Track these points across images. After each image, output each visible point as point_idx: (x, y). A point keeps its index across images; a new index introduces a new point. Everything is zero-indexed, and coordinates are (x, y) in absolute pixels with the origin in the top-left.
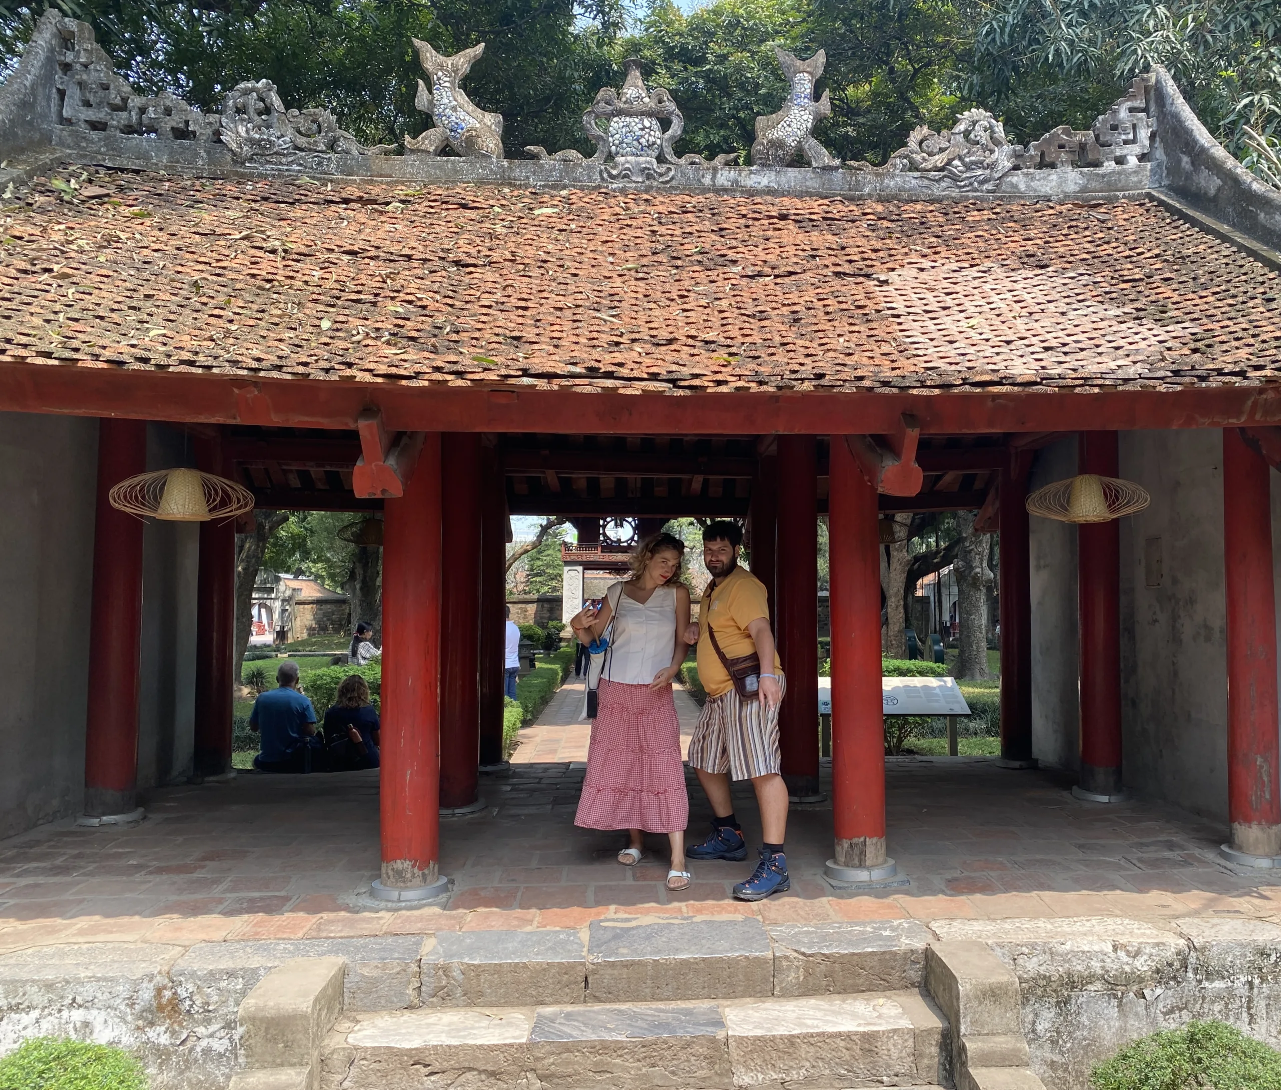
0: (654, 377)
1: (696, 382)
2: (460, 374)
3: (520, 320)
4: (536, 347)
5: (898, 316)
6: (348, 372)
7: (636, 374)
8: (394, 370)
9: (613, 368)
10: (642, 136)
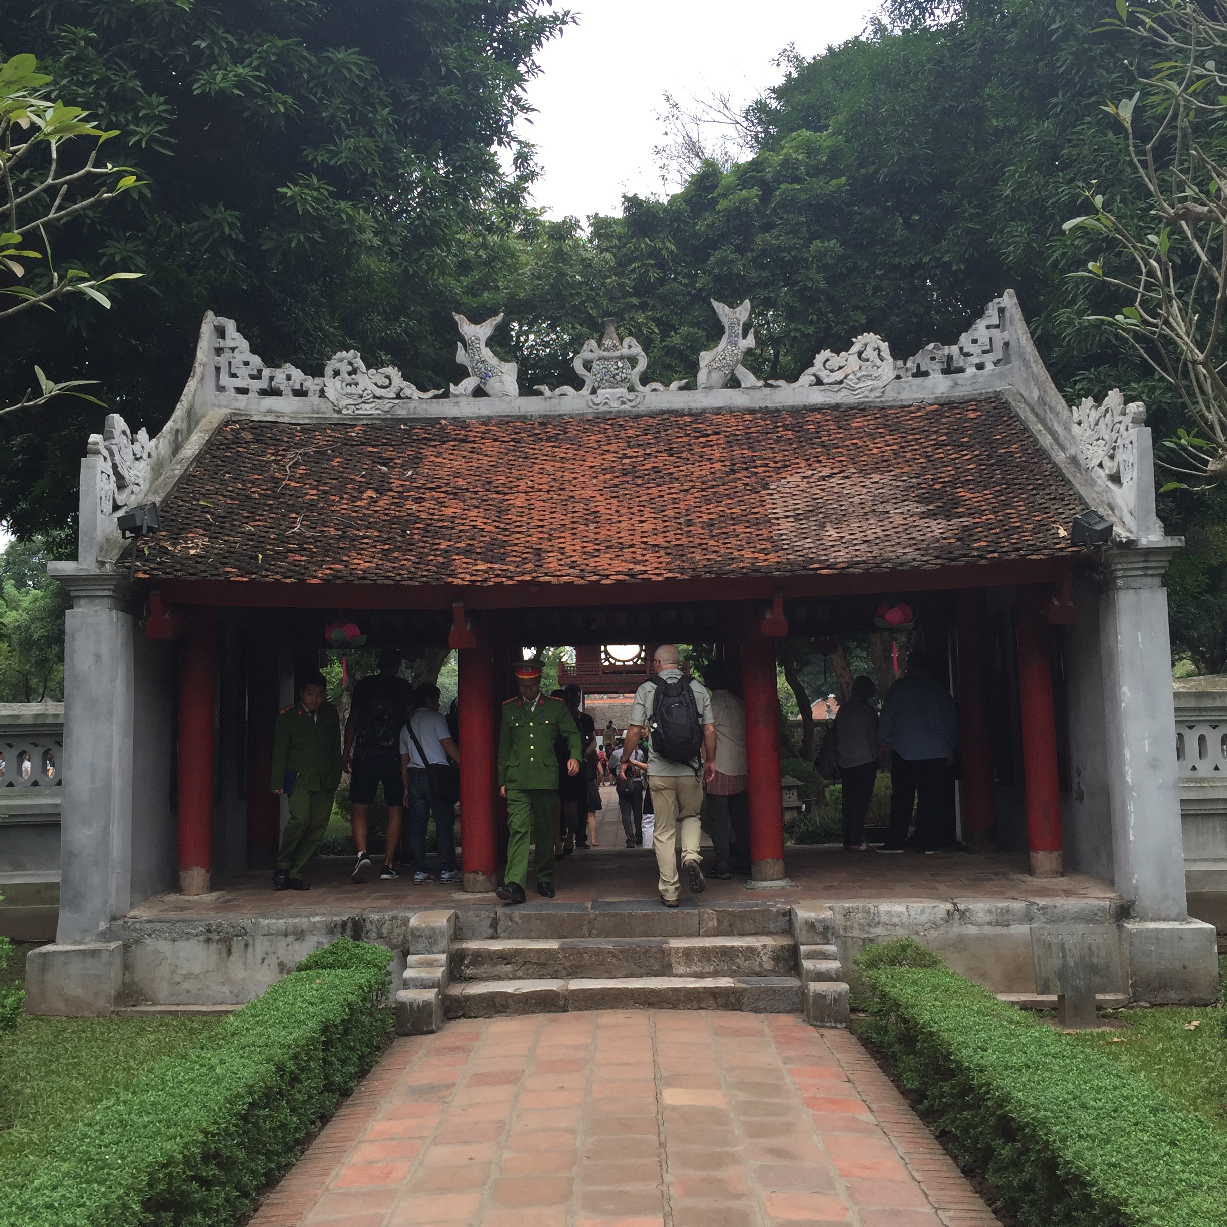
1: (644, 576)
2: (510, 578)
3: (540, 536)
5: (778, 519)
6: (449, 580)
8: (474, 578)
10: (617, 374)
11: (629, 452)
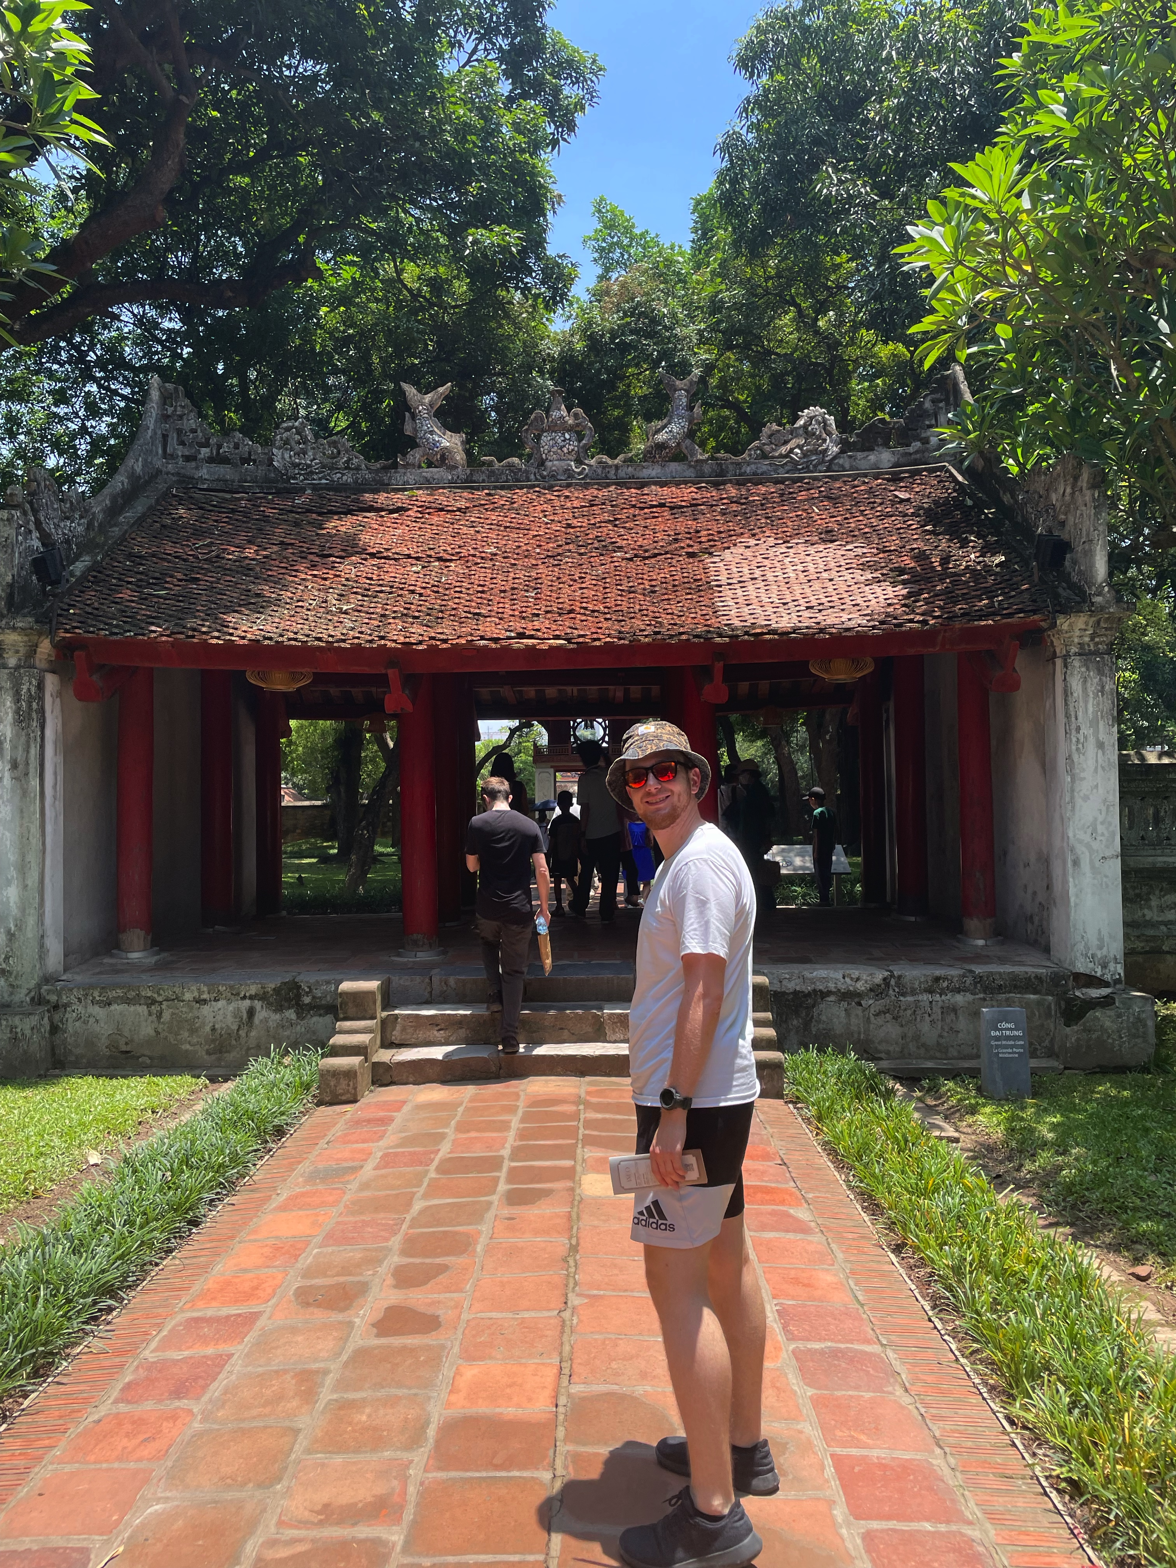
0: (557, 637)
1: (581, 640)
2: (445, 641)
3: (479, 601)
4: (488, 619)
5: (720, 586)
6: (383, 642)
7: (546, 636)
8: (407, 640)
9: (533, 633)
10: (564, 446)
11: (575, 522)
